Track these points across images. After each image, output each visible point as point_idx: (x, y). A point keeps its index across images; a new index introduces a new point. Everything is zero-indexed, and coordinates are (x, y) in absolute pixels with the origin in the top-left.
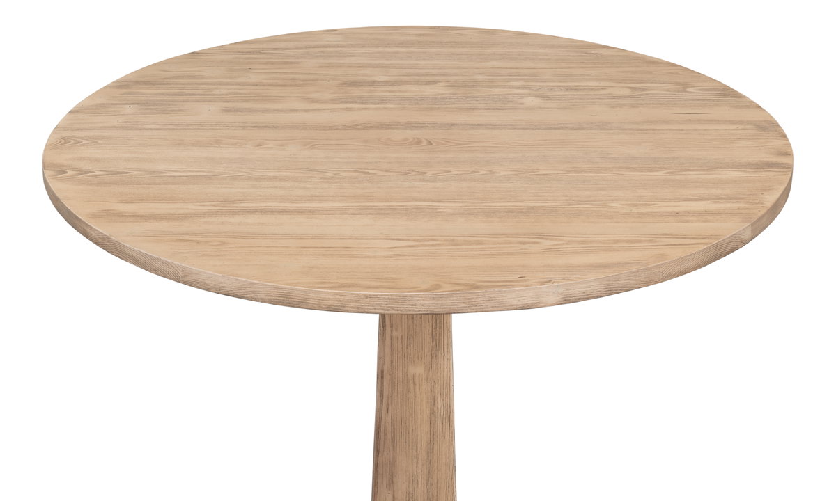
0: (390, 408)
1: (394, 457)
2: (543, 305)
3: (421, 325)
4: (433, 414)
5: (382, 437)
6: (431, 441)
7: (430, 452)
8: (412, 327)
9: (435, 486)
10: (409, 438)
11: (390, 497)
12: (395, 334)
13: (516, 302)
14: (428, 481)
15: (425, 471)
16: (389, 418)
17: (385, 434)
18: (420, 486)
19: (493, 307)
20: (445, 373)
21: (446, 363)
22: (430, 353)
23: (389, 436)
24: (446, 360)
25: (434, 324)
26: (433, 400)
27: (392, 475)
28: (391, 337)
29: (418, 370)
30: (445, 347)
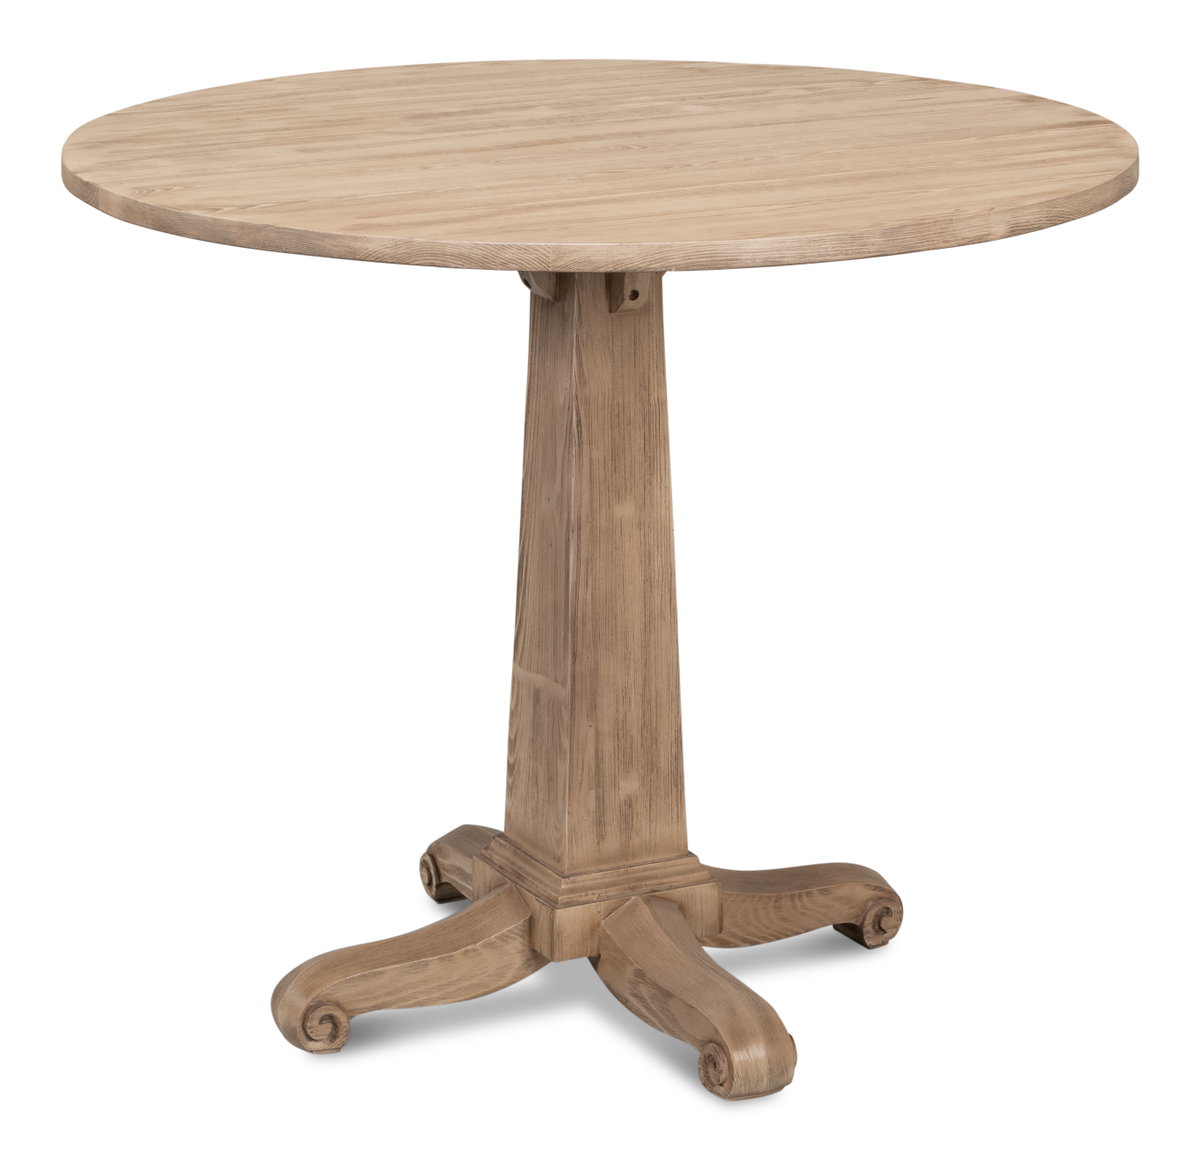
0: (590, 580)
1: (597, 663)
2: (992, 237)
3: (630, 435)
4: (648, 581)
5: (580, 629)
6: (647, 628)
7: (646, 647)
8: (617, 441)
9: (653, 702)
10: (616, 626)
11: (592, 730)
12: (595, 454)
13: (968, 234)
14: (643, 696)
15: (640, 681)
16: (589, 597)
17: (584, 624)
18: (633, 705)
19: (945, 242)
20: (663, 510)
21: (663, 494)
22: (642, 480)
23: (589, 627)
24: (663, 489)
25: (647, 433)
26: (648, 558)
27: (595, 694)
28: (591, 460)
29: (626, 510)
30: (663, 467)
